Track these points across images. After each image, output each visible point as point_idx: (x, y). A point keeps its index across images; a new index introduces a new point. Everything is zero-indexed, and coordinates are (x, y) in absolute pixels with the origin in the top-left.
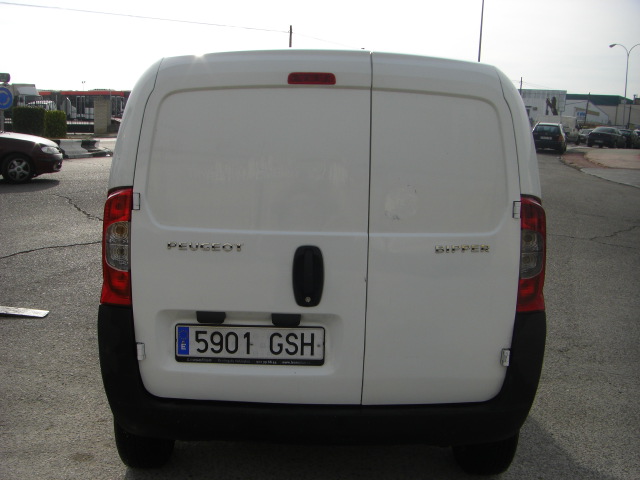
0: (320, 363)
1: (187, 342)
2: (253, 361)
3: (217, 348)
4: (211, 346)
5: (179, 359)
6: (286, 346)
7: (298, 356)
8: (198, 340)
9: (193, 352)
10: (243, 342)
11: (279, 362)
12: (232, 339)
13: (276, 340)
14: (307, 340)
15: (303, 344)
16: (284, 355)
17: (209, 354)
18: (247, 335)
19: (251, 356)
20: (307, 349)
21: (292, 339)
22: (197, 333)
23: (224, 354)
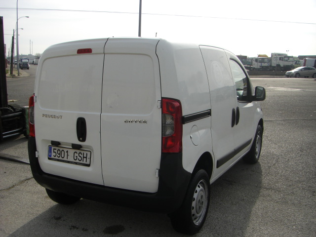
0: (88, 165)
1: (51, 152)
2: (69, 162)
3: (59, 156)
4: (57, 155)
5: (49, 159)
6: (78, 157)
7: (81, 162)
8: (54, 152)
9: (52, 157)
10: (66, 154)
11: (76, 163)
12: (63, 152)
13: (76, 155)
14: (85, 156)
15: (84, 157)
16: (77, 161)
17: (56, 158)
18: (67, 152)
19: (68, 160)
20: (85, 159)
21: (80, 155)
22: (54, 149)
23: (60, 158)
